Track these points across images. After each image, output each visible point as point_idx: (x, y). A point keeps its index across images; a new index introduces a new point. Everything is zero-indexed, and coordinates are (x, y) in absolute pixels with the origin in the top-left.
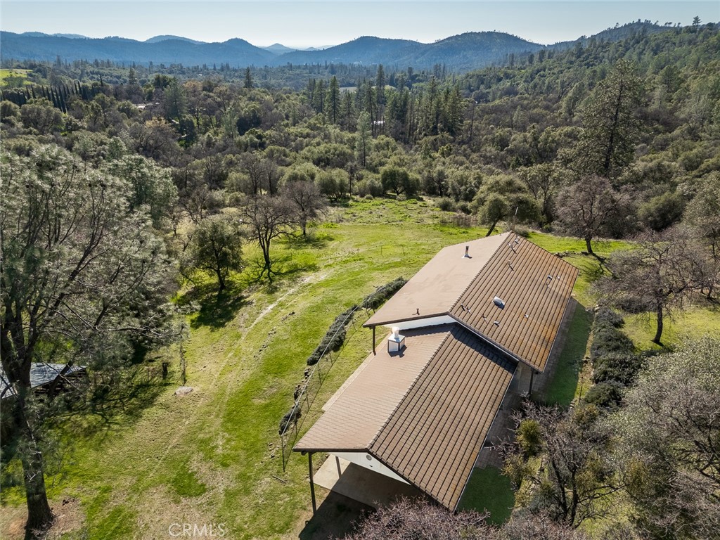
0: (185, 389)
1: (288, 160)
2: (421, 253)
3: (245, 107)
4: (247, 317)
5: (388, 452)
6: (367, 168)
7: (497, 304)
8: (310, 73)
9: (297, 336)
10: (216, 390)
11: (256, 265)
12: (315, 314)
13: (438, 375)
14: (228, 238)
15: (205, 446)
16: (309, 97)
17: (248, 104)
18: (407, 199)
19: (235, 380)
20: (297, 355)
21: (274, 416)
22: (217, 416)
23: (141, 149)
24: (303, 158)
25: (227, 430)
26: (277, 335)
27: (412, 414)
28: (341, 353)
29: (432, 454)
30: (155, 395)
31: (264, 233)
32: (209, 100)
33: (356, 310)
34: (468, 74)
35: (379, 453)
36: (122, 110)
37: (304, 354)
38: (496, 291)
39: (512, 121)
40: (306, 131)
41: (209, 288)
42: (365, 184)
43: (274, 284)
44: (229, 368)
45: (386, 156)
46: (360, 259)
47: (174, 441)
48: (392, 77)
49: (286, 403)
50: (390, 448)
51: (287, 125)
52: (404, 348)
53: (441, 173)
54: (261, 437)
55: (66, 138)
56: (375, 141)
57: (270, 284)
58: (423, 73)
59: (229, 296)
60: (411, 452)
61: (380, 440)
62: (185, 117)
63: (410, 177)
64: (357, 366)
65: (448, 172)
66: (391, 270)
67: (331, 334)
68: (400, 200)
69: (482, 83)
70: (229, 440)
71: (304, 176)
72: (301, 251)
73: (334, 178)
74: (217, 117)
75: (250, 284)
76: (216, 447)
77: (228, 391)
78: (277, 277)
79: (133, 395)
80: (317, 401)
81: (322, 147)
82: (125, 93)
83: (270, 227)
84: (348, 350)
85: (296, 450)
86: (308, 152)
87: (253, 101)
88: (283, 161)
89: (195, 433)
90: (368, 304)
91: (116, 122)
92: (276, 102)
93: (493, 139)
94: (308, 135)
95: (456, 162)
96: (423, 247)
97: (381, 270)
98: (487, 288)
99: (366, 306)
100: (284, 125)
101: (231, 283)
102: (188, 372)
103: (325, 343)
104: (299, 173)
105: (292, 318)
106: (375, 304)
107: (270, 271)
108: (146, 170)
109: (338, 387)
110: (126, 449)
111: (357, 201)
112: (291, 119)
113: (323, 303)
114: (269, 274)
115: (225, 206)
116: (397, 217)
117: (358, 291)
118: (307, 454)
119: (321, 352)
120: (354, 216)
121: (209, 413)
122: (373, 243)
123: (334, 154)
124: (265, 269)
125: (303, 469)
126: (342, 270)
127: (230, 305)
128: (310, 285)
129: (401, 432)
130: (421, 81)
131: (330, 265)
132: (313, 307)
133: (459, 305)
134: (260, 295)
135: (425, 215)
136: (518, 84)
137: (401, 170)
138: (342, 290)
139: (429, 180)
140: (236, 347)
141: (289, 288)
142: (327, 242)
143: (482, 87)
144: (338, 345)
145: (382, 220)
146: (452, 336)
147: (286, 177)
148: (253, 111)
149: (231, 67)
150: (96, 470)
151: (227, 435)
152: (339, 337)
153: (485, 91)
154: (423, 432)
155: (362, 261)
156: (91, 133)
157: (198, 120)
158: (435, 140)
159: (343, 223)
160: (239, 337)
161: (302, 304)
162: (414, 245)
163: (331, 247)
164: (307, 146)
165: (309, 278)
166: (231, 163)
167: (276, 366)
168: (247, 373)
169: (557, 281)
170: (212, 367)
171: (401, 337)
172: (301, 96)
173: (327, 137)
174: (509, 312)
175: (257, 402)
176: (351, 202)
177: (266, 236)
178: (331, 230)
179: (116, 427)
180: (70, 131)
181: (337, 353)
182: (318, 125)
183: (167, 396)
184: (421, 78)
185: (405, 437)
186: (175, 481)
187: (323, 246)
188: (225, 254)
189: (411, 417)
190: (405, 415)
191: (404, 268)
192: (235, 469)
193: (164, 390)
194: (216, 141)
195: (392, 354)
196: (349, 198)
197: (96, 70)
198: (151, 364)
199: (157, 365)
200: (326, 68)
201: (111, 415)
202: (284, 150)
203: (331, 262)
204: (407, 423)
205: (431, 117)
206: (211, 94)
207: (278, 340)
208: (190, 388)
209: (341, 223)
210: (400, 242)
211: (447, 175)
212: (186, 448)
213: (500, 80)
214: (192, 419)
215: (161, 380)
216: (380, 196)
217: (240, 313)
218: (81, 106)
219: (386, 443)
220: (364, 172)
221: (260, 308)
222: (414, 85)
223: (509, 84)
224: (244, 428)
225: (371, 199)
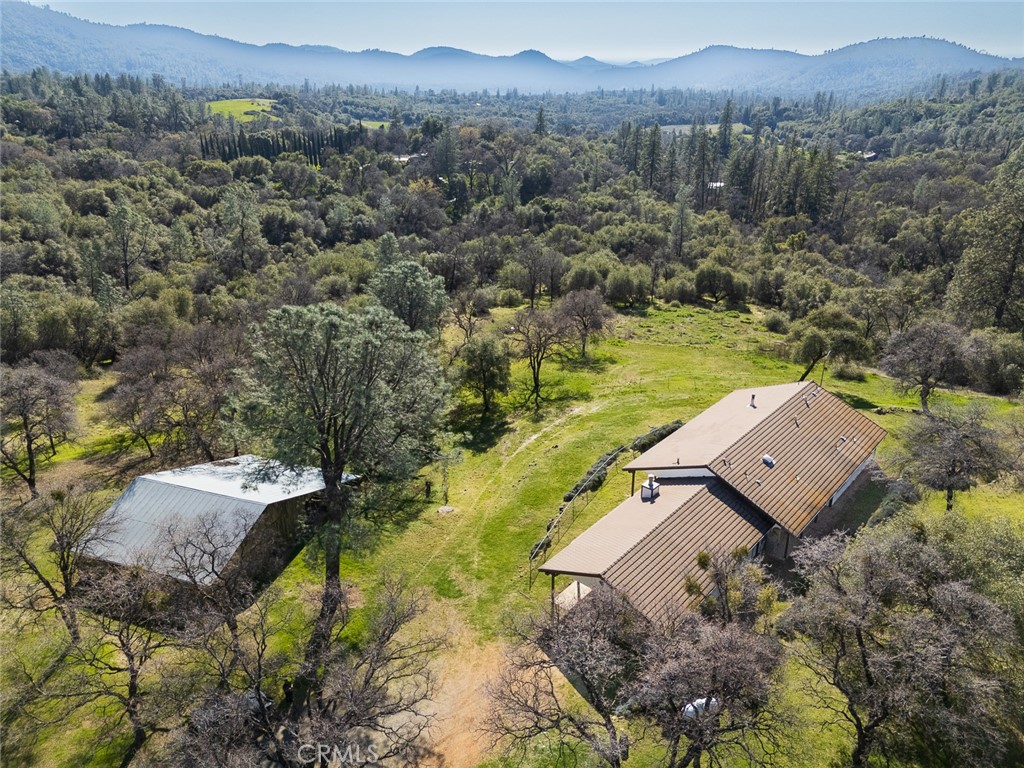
0: (447, 508)
1: (579, 244)
2: (716, 390)
3: (534, 162)
4: (509, 445)
5: (618, 580)
6: (682, 261)
7: (765, 462)
8: (629, 103)
9: (557, 471)
10: (475, 513)
11: (524, 387)
12: (580, 450)
13: (681, 524)
14: (497, 359)
15: (462, 559)
16: (620, 146)
17: (536, 159)
18: (726, 310)
19: (493, 506)
20: (554, 490)
21: (526, 544)
22: (475, 536)
23: (402, 219)
24: (598, 242)
25: (483, 550)
26: (537, 467)
27: (648, 554)
28: (598, 493)
29: (659, 590)
30: (420, 511)
31: (535, 352)
32: (488, 155)
33: (622, 451)
34: (867, 109)
35: (610, 580)
36: (382, 167)
37: (562, 490)
38: (769, 448)
39: (913, 196)
40: (608, 201)
41: (473, 408)
42: (673, 286)
43: (540, 411)
44: (488, 494)
45: (711, 244)
46: (641, 392)
47: (436, 552)
48: (747, 112)
49: (539, 533)
50: (621, 578)
51: (584, 190)
52: (658, 495)
53: (780, 277)
54: (512, 559)
55: (320, 203)
56: (702, 219)
57: (537, 410)
58: (796, 106)
59: (493, 420)
60: (640, 584)
61: (613, 570)
62: (456, 177)
63: (736, 280)
64: (613, 508)
65: (789, 276)
66: (673, 409)
67: (591, 473)
68: (716, 311)
69: (888, 123)
70: (484, 559)
71: (594, 272)
72: (575, 375)
73: (631, 278)
74: (495, 177)
75: (515, 409)
76: (472, 562)
77: (486, 516)
78: (545, 404)
79: (399, 508)
80: (567, 535)
81: (625, 229)
82: (387, 142)
83: (542, 346)
84: (605, 490)
85: (541, 570)
86: (607, 233)
87: (544, 153)
88: (572, 245)
89: (454, 548)
90: (636, 446)
91: (376, 182)
92: (573, 155)
93: (874, 224)
94: (610, 207)
95: (806, 261)
96: (722, 383)
97: (662, 407)
98: (760, 444)
99: (635, 448)
100: (581, 190)
101: (496, 405)
102: (450, 494)
103: (584, 481)
104: (588, 269)
105: (555, 452)
106: (643, 447)
107: (538, 396)
108: (420, 280)
109: (590, 525)
110: (396, 553)
111: (659, 309)
112: (591, 179)
113: (589, 439)
114: (536, 399)
115: (495, 305)
116: (704, 337)
117: (630, 430)
118: (550, 576)
119: (579, 490)
120: (649, 331)
121: (467, 533)
122: (663, 372)
123: (641, 238)
124: (533, 392)
125: (547, 590)
126: (617, 403)
127: (493, 430)
128: (578, 416)
129: (633, 567)
130: (792, 119)
131: (605, 396)
132: (578, 443)
133: (721, 459)
134: (524, 422)
135: (742, 337)
136: (946, 127)
137: (724, 270)
138: (612, 427)
139: (764, 284)
140: (496, 474)
141: (555, 419)
142: (608, 365)
143: (887, 129)
144: (596, 485)
145: (683, 341)
146: (706, 490)
147: (572, 273)
148: (543, 170)
149: (520, 93)
150: (372, 566)
151: (482, 554)
152: (599, 477)
153: (889, 137)
154: (655, 570)
155: (642, 395)
156: (347, 197)
157: (471, 179)
158: (785, 223)
159: (632, 341)
160: (499, 464)
161: (568, 437)
162: (711, 380)
163: (611, 372)
164: (607, 223)
165: (579, 409)
166: (507, 248)
167: (533, 498)
168: (505, 502)
169: (852, 443)
170: (472, 491)
171: (655, 485)
172: (610, 145)
173: (635, 212)
174: (778, 471)
175: (512, 529)
176: (650, 310)
177: (538, 355)
178: (616, 349)
179: (387, 534)
180: (323, 195)
181: (594, 493)
182: (626, 192)
183: (430, 512)
184: (791, 113)
185: (637, 572)
186: (437, 584)
187: (603, 370)
188: (493, 375)
189: (646, 556)
190: (640, 553)
191: (689, 408)
192: (487, 583)
193: (428, 507)
194: (492, 213)
195: (645, 500)
196: (649, 304)
197: (350, 99)
198: (415, 481)
199: (420, 483)
200: (653, 95)
201: (382, 523)
202: (576, 230)
203: (607, 391)
204: (641, 560)
205: (786, 188)
206: (492, 145)
207: (537, 472)
208: (451, 508)
209: (631, 340)
210: (696, 373)
211: (787, 281)
212: (447, 560)
213: (917, 118)
214: (452, 536)
215: (424, 498)
216: (691, 302)
217: (503, 440)
218: (338, 163)
219: (618, 573)
220: (677, 266)
221: (524, 437)
222: (780, 124)
223: (932, 126)
224: (498, 550)
225: (678, 307)
